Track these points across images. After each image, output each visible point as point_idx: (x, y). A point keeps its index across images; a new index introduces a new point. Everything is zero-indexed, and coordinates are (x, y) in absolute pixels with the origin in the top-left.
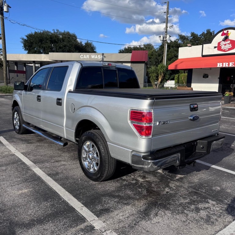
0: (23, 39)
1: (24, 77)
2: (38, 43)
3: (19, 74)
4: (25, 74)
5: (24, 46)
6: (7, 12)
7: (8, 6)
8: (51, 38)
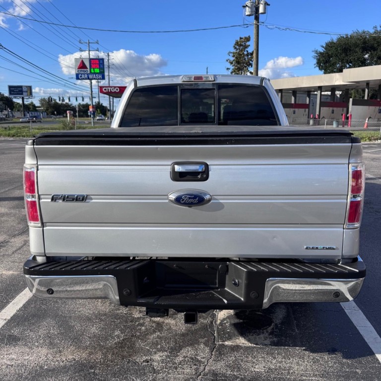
0: (316, 52)
1: (305, 114)
2: (340, 55)
3: (296, 110)
4: (307, 110)
5: (318, 63)
6: (264, 13)
7: (266, 4)
8: (365, 43)
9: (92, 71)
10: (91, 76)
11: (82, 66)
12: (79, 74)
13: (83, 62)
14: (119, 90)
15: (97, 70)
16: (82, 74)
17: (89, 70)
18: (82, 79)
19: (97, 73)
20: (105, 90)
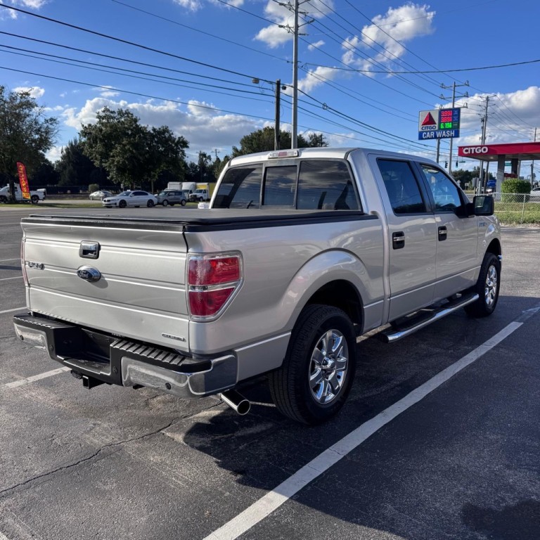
9: (442, 127)
10: (439, 134)
11: (429, 121)
12: (423, 132)
13: (430, 116)
14: (487, 151)
15: (449, 125)
16: (427, 132)
17: (437, 125)
18: (426, 139)
19: (449, 129)
20: (467, 151)
